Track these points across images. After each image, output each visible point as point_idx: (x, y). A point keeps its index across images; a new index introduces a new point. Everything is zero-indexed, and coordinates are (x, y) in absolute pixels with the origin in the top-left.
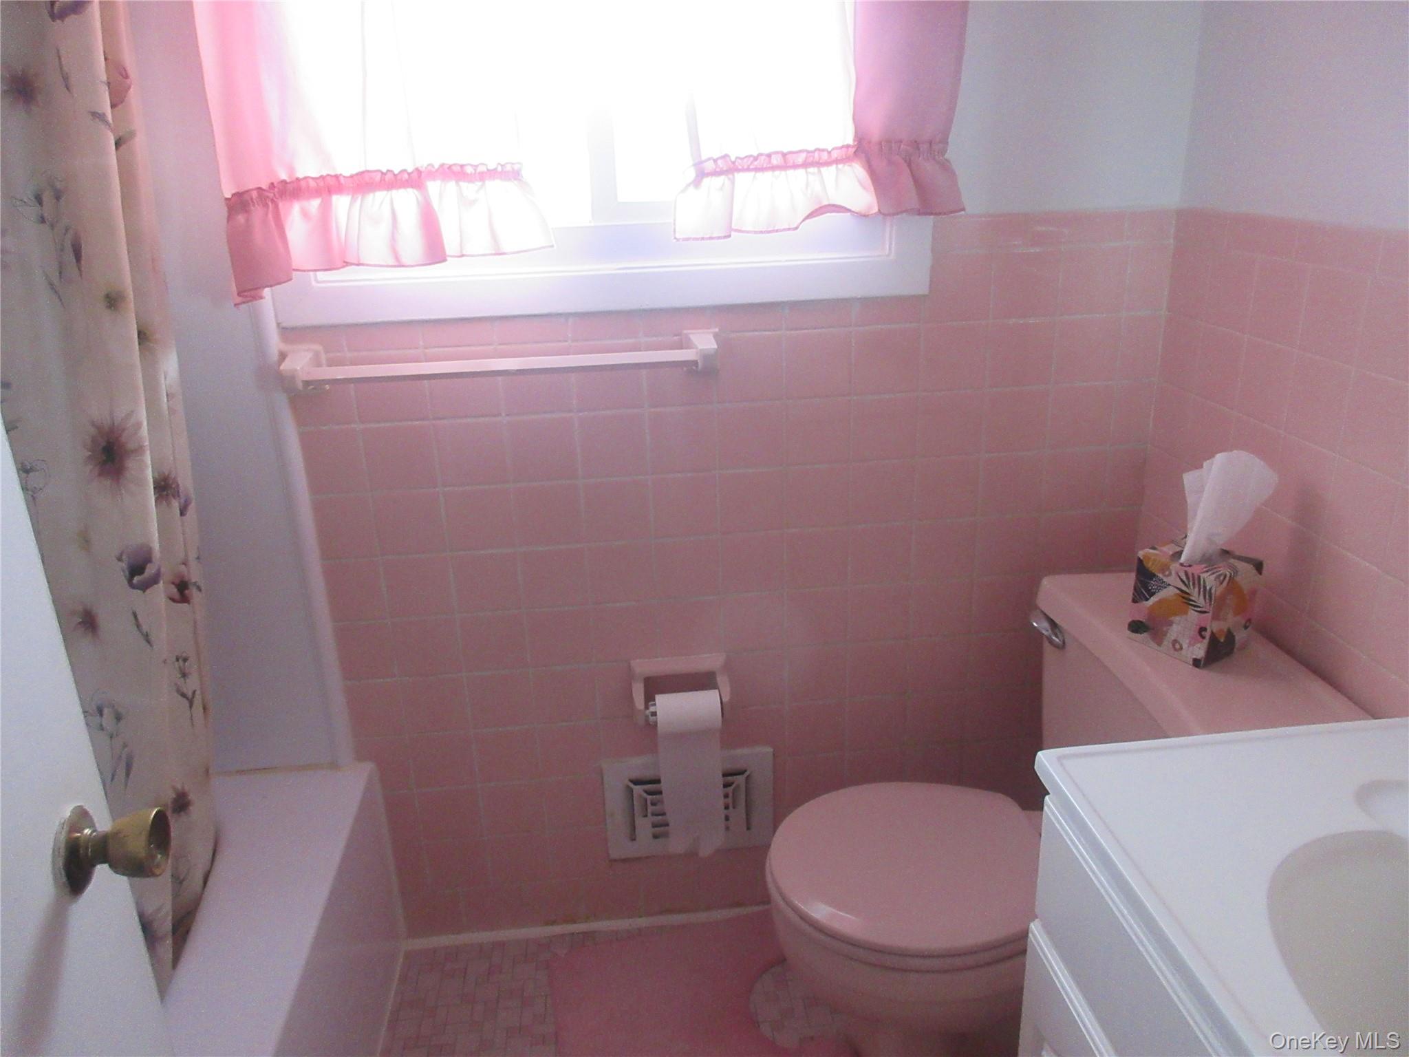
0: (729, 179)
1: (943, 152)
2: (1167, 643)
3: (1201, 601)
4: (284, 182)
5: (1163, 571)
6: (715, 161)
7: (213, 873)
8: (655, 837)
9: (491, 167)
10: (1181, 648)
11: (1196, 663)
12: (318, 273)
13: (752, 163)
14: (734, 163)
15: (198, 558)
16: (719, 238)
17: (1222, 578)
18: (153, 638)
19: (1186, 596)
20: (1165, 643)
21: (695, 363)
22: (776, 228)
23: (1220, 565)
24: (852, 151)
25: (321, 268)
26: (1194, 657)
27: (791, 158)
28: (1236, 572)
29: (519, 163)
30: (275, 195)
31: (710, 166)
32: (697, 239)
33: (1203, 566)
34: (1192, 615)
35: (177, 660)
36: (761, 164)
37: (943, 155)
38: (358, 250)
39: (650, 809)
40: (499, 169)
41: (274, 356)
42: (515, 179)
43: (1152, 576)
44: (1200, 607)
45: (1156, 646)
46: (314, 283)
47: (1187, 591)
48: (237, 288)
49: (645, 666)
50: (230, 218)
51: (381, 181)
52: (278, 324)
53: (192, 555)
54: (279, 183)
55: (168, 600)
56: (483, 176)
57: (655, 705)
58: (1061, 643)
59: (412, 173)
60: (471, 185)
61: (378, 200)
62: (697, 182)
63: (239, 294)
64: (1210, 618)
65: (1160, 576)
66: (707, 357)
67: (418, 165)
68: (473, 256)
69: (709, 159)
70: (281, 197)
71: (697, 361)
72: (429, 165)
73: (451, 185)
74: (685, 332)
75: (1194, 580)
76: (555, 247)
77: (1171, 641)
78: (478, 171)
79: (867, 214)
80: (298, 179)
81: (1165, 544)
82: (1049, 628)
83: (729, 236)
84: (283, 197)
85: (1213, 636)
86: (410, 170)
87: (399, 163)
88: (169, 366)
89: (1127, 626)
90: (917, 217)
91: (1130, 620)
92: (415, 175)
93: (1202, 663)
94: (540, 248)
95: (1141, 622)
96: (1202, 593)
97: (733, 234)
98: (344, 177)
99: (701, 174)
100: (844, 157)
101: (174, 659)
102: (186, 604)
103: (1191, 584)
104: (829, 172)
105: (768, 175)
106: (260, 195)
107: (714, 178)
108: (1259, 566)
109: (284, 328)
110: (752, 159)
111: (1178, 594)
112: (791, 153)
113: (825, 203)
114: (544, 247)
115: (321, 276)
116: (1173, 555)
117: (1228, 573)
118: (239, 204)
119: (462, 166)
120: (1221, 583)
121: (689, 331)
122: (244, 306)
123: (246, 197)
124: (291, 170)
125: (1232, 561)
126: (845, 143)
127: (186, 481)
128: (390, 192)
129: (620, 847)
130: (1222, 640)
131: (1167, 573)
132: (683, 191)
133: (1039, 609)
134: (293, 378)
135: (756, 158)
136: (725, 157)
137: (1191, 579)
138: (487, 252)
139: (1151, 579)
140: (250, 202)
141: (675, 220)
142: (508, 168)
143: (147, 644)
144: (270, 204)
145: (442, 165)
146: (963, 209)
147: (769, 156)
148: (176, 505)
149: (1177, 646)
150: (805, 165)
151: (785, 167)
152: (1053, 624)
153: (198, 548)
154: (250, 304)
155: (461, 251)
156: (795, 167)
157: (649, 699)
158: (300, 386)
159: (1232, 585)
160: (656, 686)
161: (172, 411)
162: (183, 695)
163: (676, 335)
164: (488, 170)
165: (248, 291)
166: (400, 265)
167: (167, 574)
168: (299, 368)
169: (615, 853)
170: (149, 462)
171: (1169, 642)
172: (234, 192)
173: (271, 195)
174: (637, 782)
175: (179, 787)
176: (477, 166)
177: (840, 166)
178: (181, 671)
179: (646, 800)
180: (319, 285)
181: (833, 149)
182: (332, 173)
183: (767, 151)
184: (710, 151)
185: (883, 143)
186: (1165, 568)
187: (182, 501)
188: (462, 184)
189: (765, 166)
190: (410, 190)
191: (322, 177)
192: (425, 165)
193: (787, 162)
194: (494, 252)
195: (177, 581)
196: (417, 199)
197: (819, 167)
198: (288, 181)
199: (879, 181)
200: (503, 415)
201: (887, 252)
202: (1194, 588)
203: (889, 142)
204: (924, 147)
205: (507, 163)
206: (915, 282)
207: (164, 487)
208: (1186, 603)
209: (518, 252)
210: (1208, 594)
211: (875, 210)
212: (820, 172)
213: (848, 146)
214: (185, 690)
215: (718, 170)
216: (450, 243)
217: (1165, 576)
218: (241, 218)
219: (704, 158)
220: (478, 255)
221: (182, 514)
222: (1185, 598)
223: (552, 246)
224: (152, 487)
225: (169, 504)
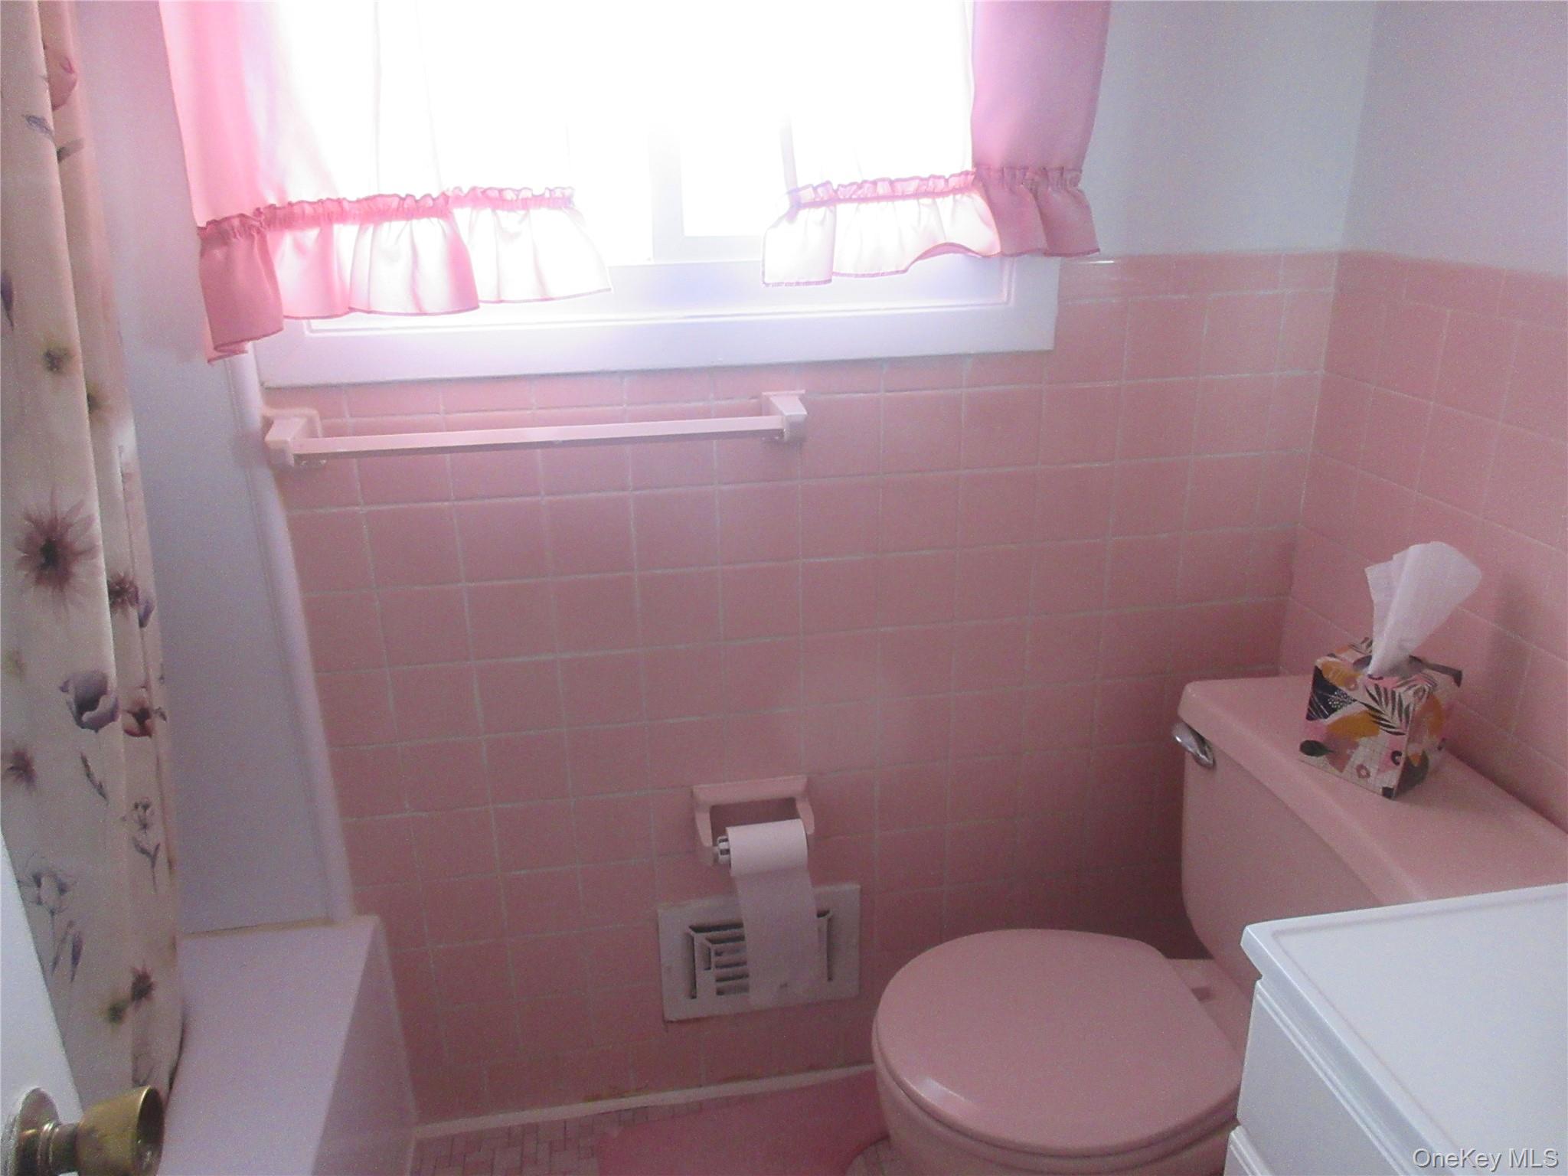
0: (831, 211)
1: (1075, 181)
2: (1350, 768)
3: (1395, 721)
4: (272, 207)
5: (1347, 684)
6: (815, 189)
7: (180, 1069)
8: (720, 992)
9: (537, 192)
10: (1368, 775)
11: (1387, 793)
12: (312, 321)
13: (854, 192)
14: (836, 191)
15: (162, 678)
16: (818, 283)
17: (1421, 694)
18: (108, 788)
19: (1377, 714)
20: (1347, 768)
21: (780, 432)
22: (881, 272)
23: (1414, 677)
24: (971, 178)
25: (321, 315)
26: (1385, 786)
27: (899, 187)
28: (1435, 685)
29: (570, 187)
30: (261, 223)
31: (807, 195)
32: (790, 284)
33: (1397, 678)
34: (1383, 735)
35: (136, 806)
36: (865, 193)
37: (1076, 185)
38: (369, 292)
39: (714, 959)
40: (547, 195)
41: (257, 423)
42: (566, 207)
43: (1333, 689)
44: (1393, 728)
45: (1337, 772)
46: (307, 333)
47: (1378, 708)
48: (214, 342)
49: (712, 793)
50: (202, 254)
51: (398, 209)
52: (262, 384)
53: (154, 675)
54: (266, 208)
55: (127, 736)
56: (527, 203)
57: (726, 840)
58: (1211, 762)
59: (438, 198)
60: (512, 214)
61: (393, 230)
62: (791, 215)
63: (216, 348)
64: (1406, 739)
65: (1344, 689)
66: (794, 425)
67: (444, 189)
68: (513, 302)
69: (806, 187)
70: (269, 225)
71: (782, 430)
72: (456, 188)
73: (486, 213)
74: (764, 394)
75: (1386, 694)
76: (612, 291)
77: (1355, 766)
78: (520, 197)
79: (989, 254)
80: (290, 204)
81: (1343, 650)
82: (1194, 743)
83: (830, 281)
84: (272, 226)
85: (1408, 761)
86: (435, 195)
87: (421, 186)
88: (126, 439)
89: (1298, 747)
90: (1045, 259)
91: (1304, 740)
92: (441, 201)
93: (1394, 792)
94: (595, 292)
95: (1316, 742)
96: (1396, 712)
97: (834, 278)
98: (350, 202)
99: (798, 205)
100: (962, 185)
101: (132, 806)
102: (147, 737)
103: (1383, 699)
104: (946, 203)
105: (873, 206)
106: (243, 224)
107: (812, 210)
108: (1457, 677)
109: (268, 389)
110: (855, 187)
111: (1366, 712)
112: (898, 180)
113: (942, 241)
114: (599, 291)
115: (316, 324)
116: (1355, 663)
117: (1426, 688)
118: (216, 234)
119: (501, 191)
120: (1420, 699)
121: (770, 393)
122: (220, 362)
123: (225, 225)
124: (281, 192)
125: (1427, 671)
126: (964, 170)
127: (146, 583)
128: (410, 222)
129: (678, 1007)
130: (1416, 765)
131: (1353, 686)
132: (775, 225)
133: (1182, 721)
134: (282, 452)
135: (860, 186)
136: (827, 184)
137: (1383, 693)
138: (532, 297)
139: (1333, 693)
140: (231, 232)
141: (763, 260)
142: (558, 194)
143: (101, 797)
144: (255, 234)
145: (474, 189)
146: (1098, 250)
147: (875, 183)
148: (134, 613)
149: (1363, 772)
150: (917, 195)
151: (892, 197)
152: (1201, 740)
153: (162, 665)
154: (227, 359)
155: (499, 294)
156: (905, 197)
157: (718, 831)
158: (292, 461)
159: (1431, 701)
160: (724, 817)
161: (128, 496)
162: (143, 851)
163: (753, 398)
164: (534, 196)
165: (227, 345)
166: (422, 313)
167: (124, 705)
168: (289, 439)
169: (672, 1014)
170: (103, 566)
171: (1352, 767)
172: (210, 219)
173: (257, 224)
174: (698, 929)
175: (139, 968)
176: (519, 191)
177: (958, 197)
178: (141, 821)
179: (709, 949)
180: (312, 335)
181: (952, 176)
182: (334, 197)
183: (871, 178)
184: (809, 176)
185: (1005, 169)
186: (1350, 680)
187: (142, 607)
188: (499, 212)
189: (869, 196)
190: (434, 220)
191: (321, 202)
192: (451, 189)
193: (893, 191)
194: (539, 297)
195: (137, 709)
196: (444, 231)
197: (934, 198)
198: (277, 206)
199: (1000, 215)
200: (543, 493)
201: (1005, 299)
202: (1387, 704)
203: (1012, 168)
204: (1055, 175)
205: (557, 188)
206: (1038, 336)
207: (121, 593)
208: (1374, 722)
209: (569, 297)
210: (1403, 711)
211: (997, 249)
212: (935, 203)
213: (966, 173)
214: (146, 847)
215: (818, 200)
216: (484, 284)
217: (1350, 690)
218: (218, 253)
219: (800, 184)
220: (520, 302)
221: (142, 624)
222: (1375, 717)
223: (610, 289)
224: (107, 593)
225: (125, 614)
